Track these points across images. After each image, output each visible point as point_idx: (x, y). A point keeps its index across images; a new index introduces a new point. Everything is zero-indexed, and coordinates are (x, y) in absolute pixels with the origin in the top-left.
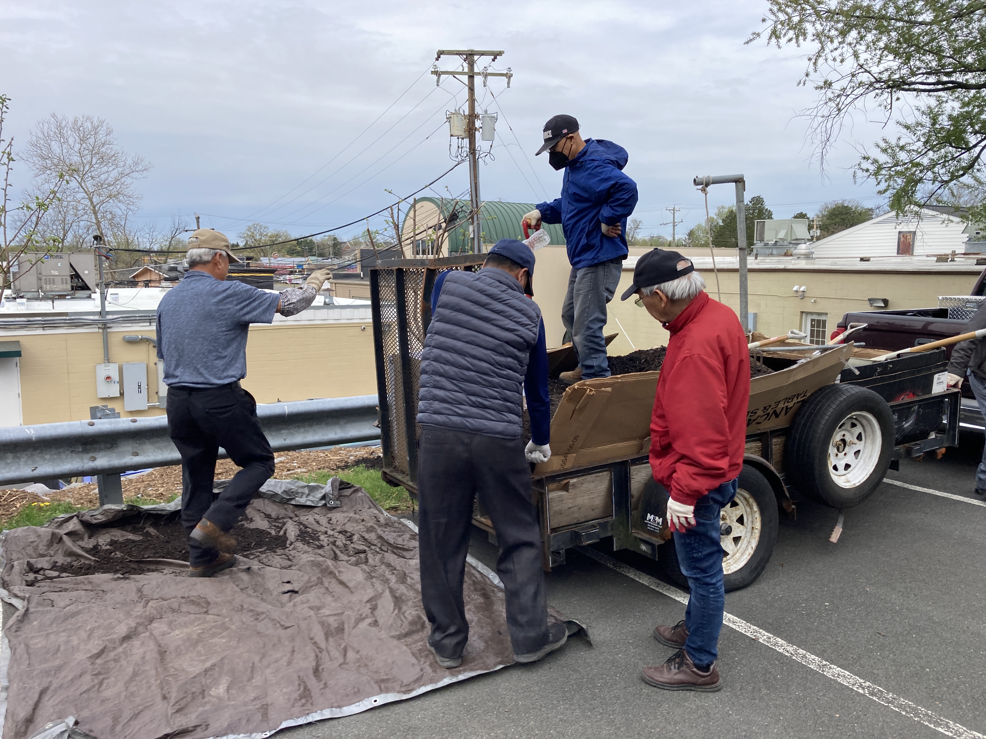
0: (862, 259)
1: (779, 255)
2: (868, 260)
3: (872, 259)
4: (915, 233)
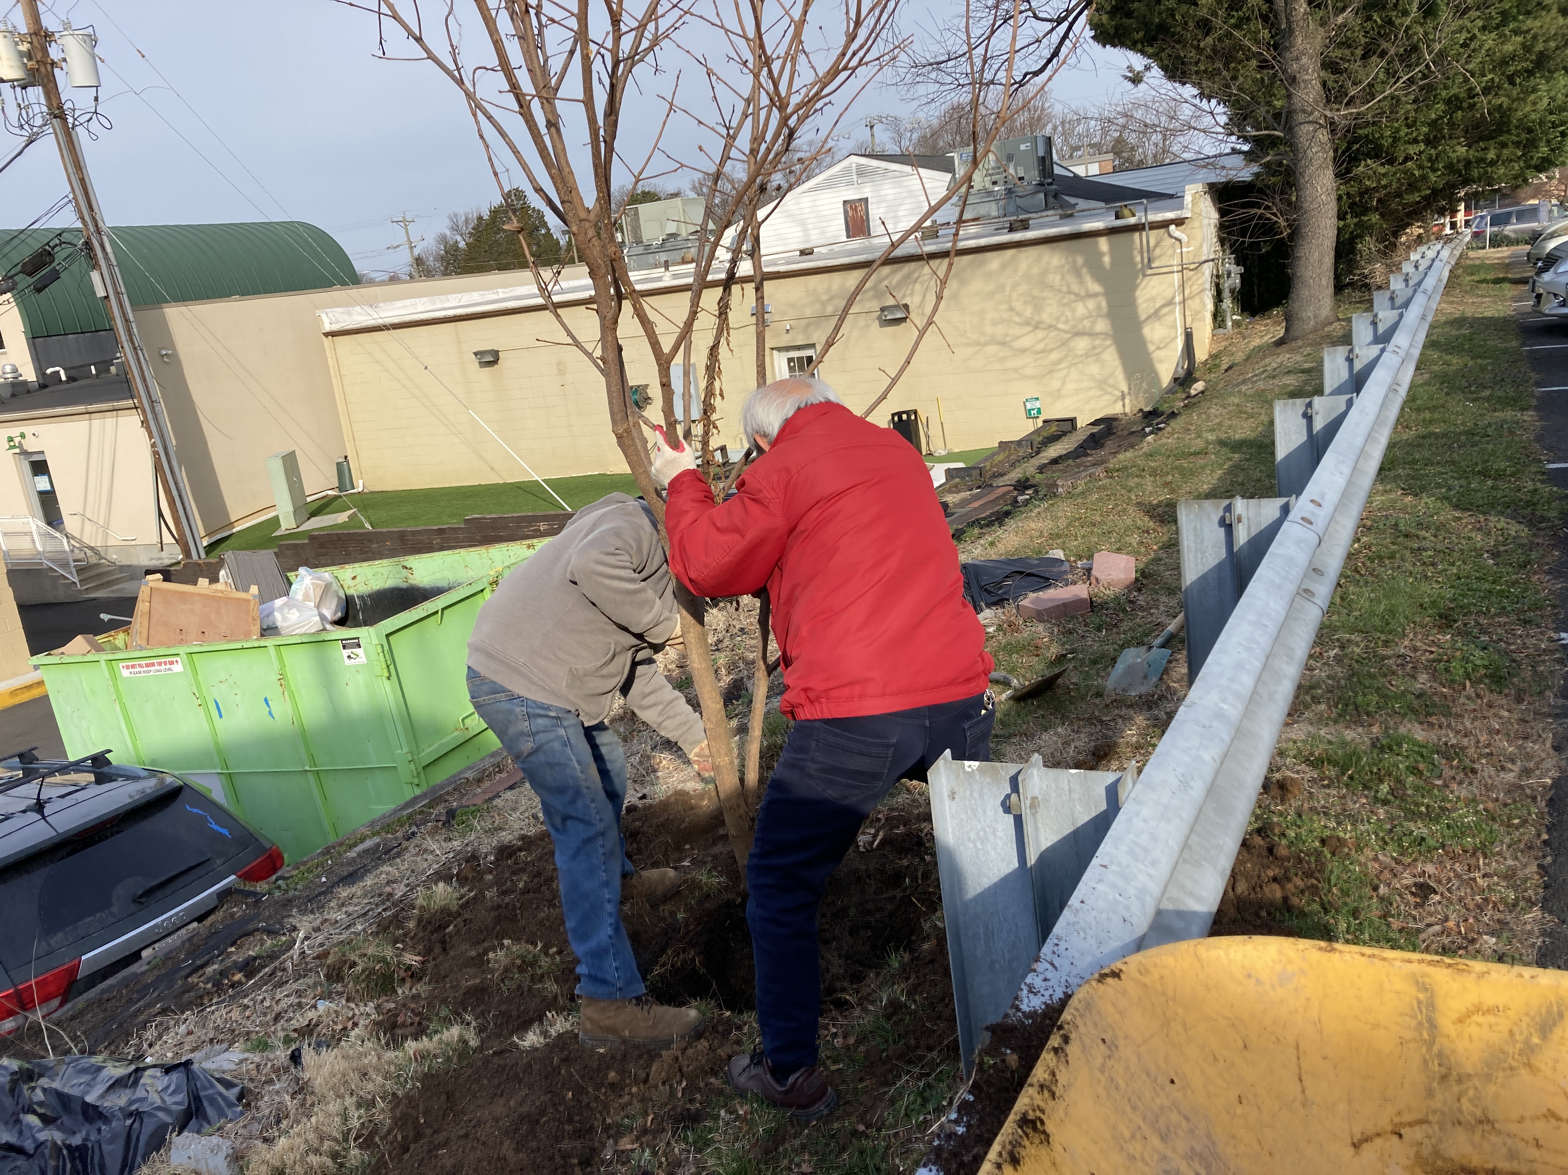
0: (803, 253)
2: (811, 253)
3: (815, 250)
4: (866, 200)
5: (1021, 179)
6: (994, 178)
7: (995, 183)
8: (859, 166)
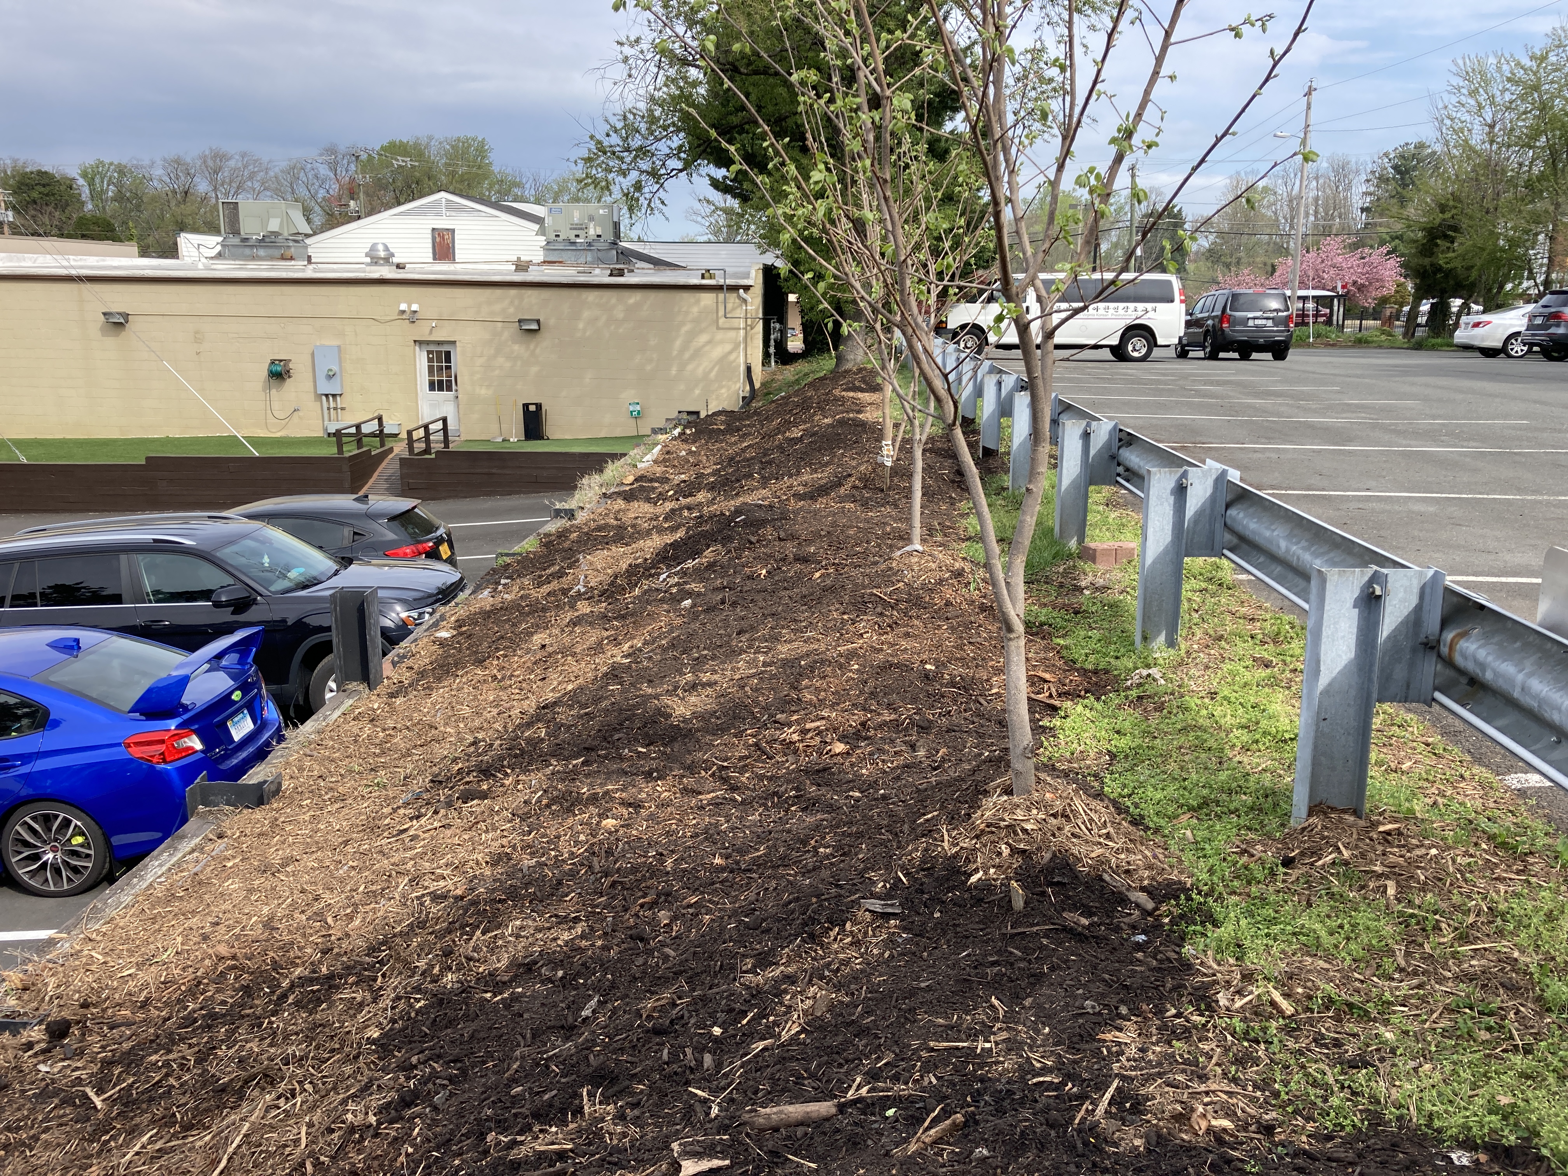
1: (272, 258)
4: (453, 231)
5: (599, 236)
6: (577, 232)
7: (577, 236)
8: (447, 200)
